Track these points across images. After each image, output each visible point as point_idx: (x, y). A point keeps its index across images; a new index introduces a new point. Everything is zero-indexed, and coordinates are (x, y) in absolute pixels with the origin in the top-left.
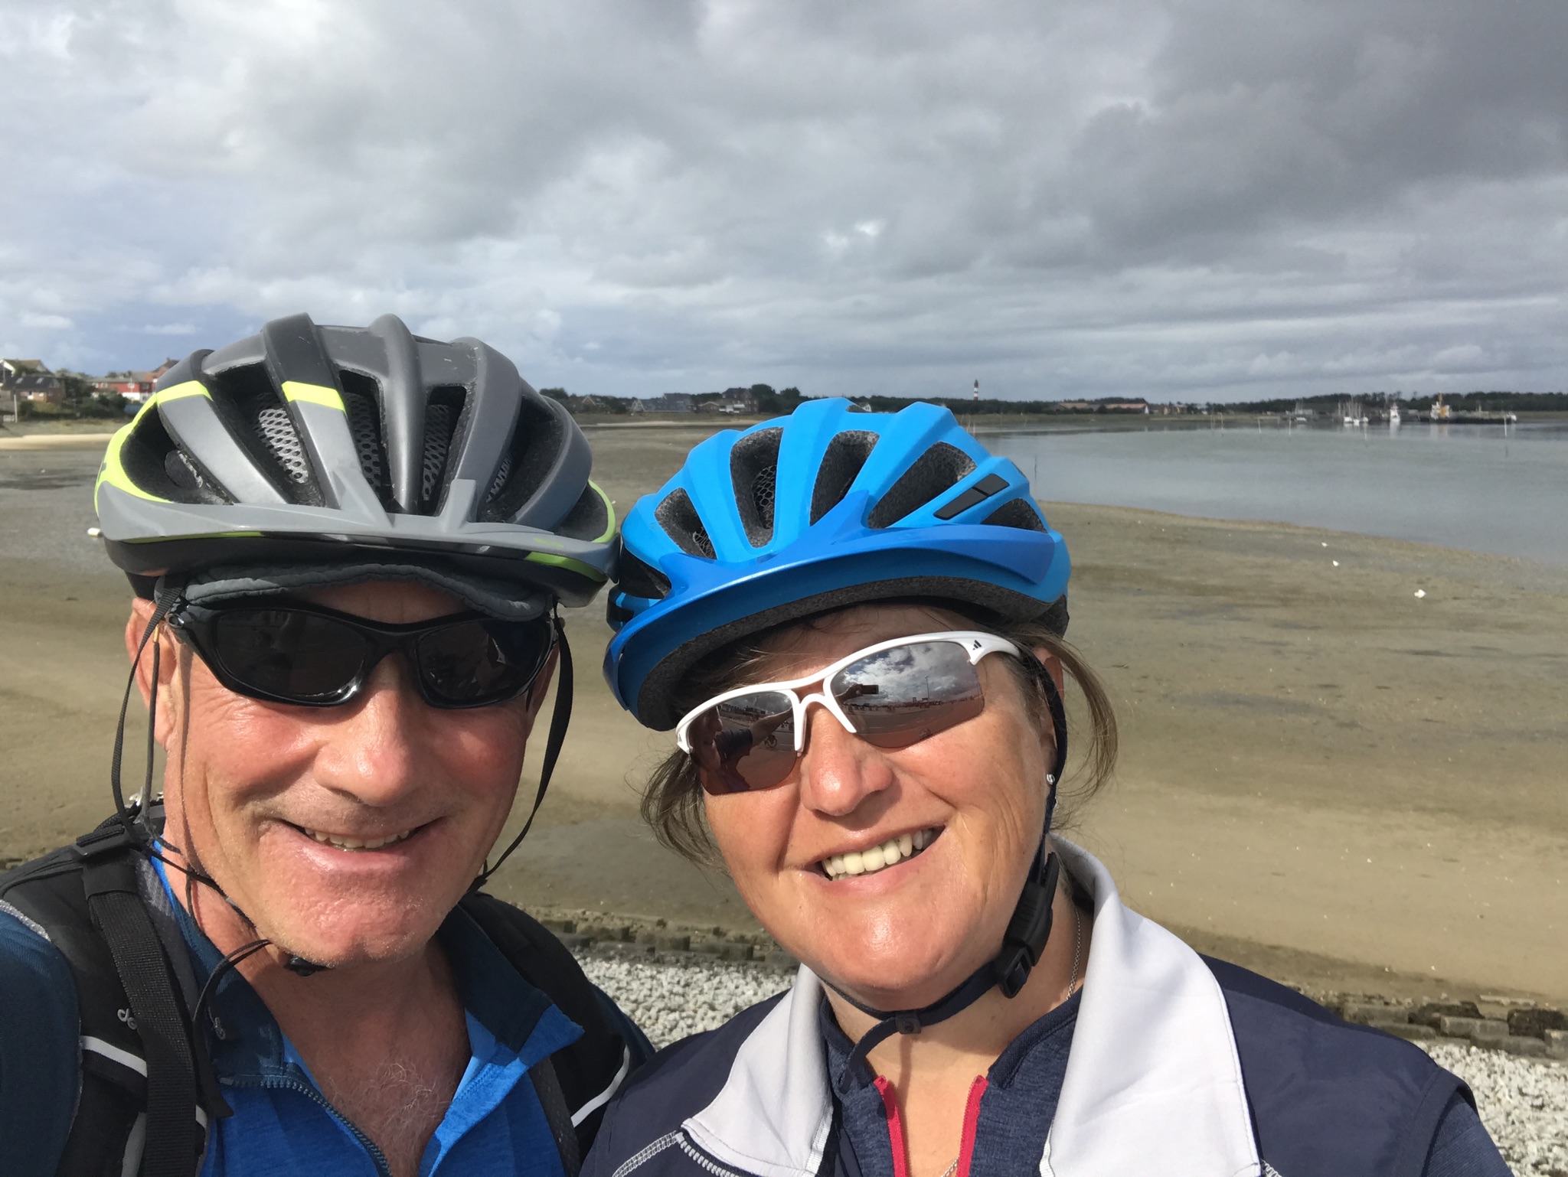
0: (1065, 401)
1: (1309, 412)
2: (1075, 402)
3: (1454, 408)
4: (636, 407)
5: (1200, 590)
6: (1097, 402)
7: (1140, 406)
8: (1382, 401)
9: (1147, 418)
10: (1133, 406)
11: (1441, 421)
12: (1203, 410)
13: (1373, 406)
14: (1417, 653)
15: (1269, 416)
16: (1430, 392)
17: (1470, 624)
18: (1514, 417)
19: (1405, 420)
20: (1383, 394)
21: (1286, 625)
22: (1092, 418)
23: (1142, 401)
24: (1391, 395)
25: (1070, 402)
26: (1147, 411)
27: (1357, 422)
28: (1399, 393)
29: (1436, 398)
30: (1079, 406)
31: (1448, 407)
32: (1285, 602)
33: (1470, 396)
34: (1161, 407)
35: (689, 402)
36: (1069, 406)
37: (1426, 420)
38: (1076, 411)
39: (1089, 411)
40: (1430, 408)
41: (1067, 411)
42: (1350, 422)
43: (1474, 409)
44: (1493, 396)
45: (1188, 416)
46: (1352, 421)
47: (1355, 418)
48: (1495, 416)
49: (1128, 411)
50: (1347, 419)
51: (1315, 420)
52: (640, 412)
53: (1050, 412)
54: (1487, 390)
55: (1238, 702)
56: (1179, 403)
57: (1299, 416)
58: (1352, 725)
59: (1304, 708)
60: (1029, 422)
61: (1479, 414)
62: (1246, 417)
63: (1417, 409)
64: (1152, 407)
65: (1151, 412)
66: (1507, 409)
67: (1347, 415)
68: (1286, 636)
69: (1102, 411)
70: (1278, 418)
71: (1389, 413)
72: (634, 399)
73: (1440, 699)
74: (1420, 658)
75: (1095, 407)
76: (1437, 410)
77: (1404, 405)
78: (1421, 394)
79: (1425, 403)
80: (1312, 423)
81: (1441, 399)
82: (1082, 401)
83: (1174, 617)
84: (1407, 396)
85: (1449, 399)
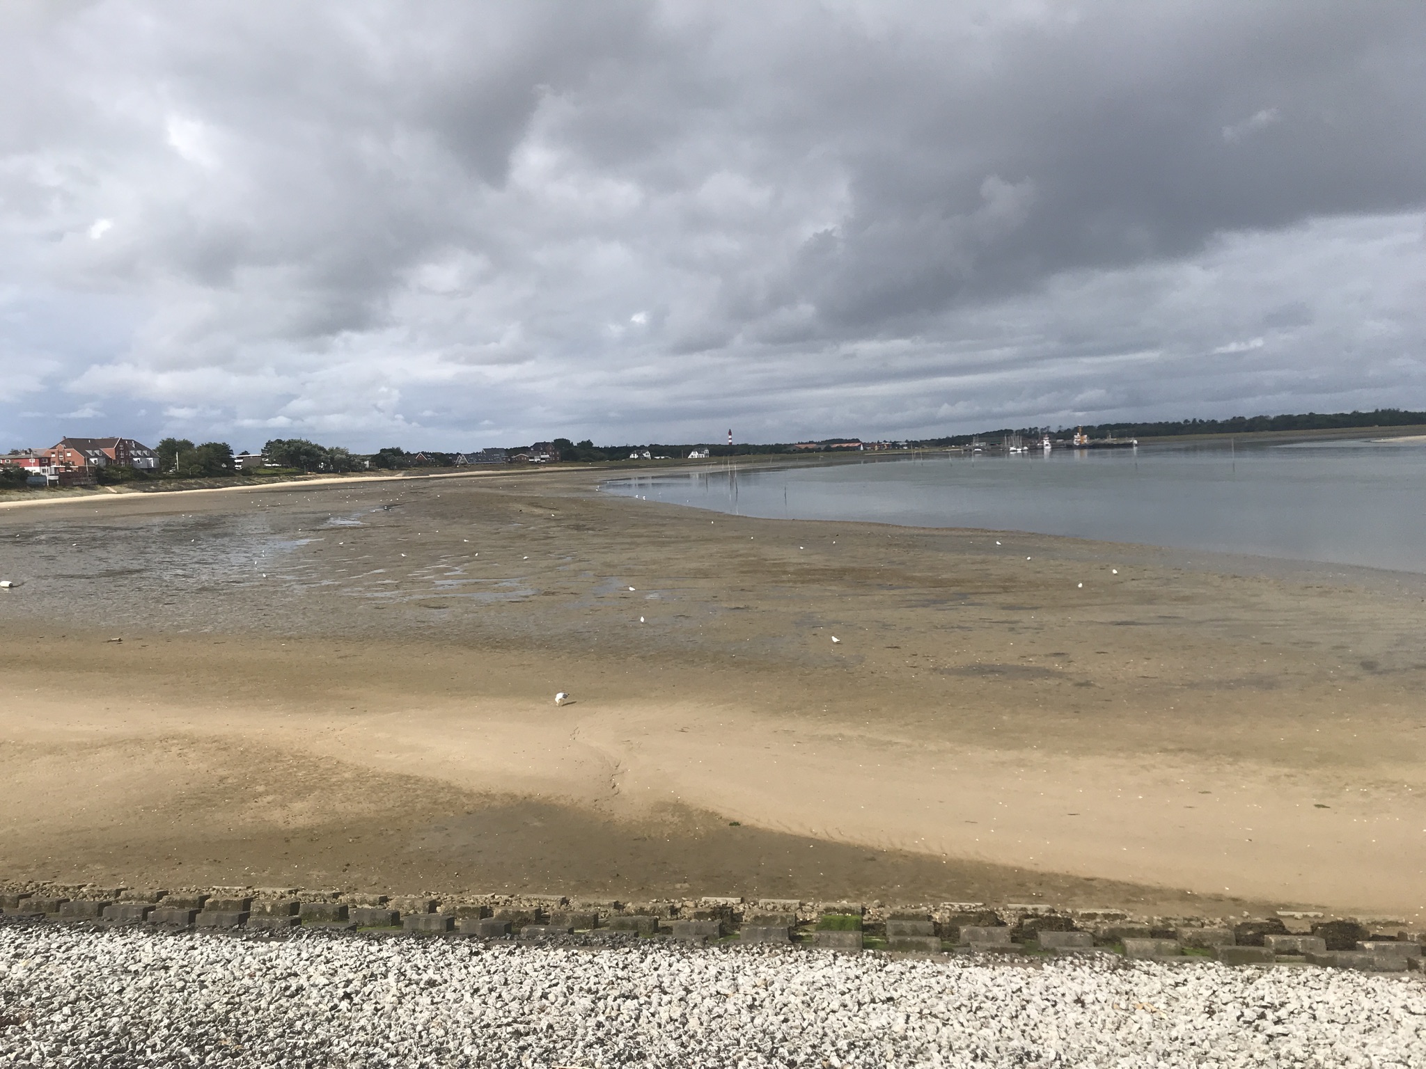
0: (799, 443)
1: (982, 444)
2: (806, 443)
3: (1090, 437)
4: (460, 460)
5: (939, 583)
6: (823, 443)
7: (857, 445)
8: (1037, 433)
9: (863, 453)
10: (851, 445)
11: (1082, 447)
12: (903, 446)
13: (1030, 437)
14: (1119, 624)
15: (953, 449)
16: (1071, 426)
17: (1151, 599)
18: (1135, 442)
19: (1055, 447)
20: (1037, 428)
21: (1011, 607)
22: (821, 455)
23: (857, 441)
24: (1042, 429)
25: (802, 443)
26: (862, 448)
27: (1019, 450)
28: (1048, 427)
29: (1076, 430)
30: (810, 446)
31: (1086, 436)
32: (1006, 590)
33: (1101, 427)
34: (872, 445)
35: (503, 455)
36: (803, 447)
37: (1071, 447)
38: (808, 450)
39: (818, 450)
40: (1072, 438)
41: (801, 451)
42: (1014, 451)
43: (1105, 437)
44: (1118, 426)
45: (893, 451)
46: (1016, 450)
47: (1017, 447)
48: (1122, 441)
49: (848, 449)
50: (1012, 449)
51: (988, 450)
52: (464, 465)
53: (789, 452)
54: (1113, 423)
55: (993, 671)
56: (885, 441)
57: (977, 448)
58: (1087, 684)
59: (1047, 673)
60: (773, 460)
61: (1109, 440)
62: (937, 450)
63: (1063, 439)
64: (864, 444)
65: (865, 449)
66: (1130, 436)
67: (1012, 446)
68: (1015, 616)
69: (828, 449)
70: (961, 449)
71: (1043, 443)
72: (458, 454)
73: (1148, 659)
74: (1122, 627)
75: (823, 447)
76: (1077, 439)
77: (1053, 436)
78: (1065, 428)
79: (1069, 434)
80: (985, 452)
81: (1080, 430)
82: (811, 442)
83: (924, 606)
84: (1054, 430)
85: (1086, 430)
